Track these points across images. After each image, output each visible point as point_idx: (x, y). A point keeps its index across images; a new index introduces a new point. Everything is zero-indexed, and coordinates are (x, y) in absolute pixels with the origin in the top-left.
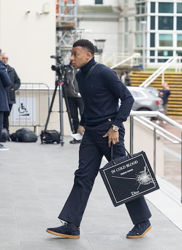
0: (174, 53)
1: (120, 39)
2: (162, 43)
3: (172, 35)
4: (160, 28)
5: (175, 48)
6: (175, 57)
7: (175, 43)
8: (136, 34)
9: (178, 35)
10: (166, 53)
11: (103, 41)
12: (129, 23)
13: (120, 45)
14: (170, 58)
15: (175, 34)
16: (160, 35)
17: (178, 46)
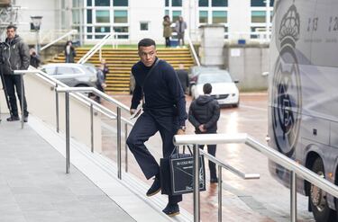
0: (112, 29)
1: (56, 16)
2: (99, 20)
3: (108, 11)
4: (96, 5)
5: (112, 24)
6: (112, 33)
7: (112, 19)
8: (73, 11)
9: (115, 11)
10: (103, 30)
11: (40, 18)
13: (57, 22)
14: (107, 34)
15: (111, 10)
16: (97, 11)
17: (115, 22)
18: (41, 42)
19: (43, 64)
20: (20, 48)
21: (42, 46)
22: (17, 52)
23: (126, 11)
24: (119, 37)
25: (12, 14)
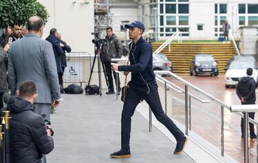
0: (177, 29)
2: (168, 23)
3: (175, 17)
4: (166, 12)
5: (177, 26)
6: (178, 32)
7: (177, 23)
8: (150, 17)
9: (180, 17)
10: (171, 30)
12: (145, 9)
14: (174, 33)
15: (177, 16)
16: (167, 17)
17: (180, 24)
20: (116, 43)
22: (113, 46)
23: (188, 17)
24: (183, 35)
25: (108, 19)
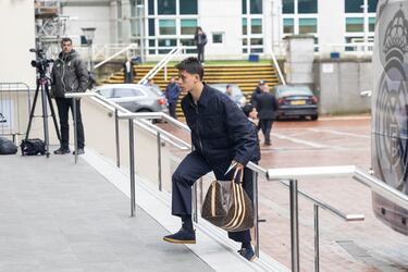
0: (178, 41)
1: (112, 27)
2: (163, 31)
3: (174, 20)
4: (159, 13)
6: (179, 46)
7: (178, 30)
8: (131, 21)
9: (182, 20)
10: (168, 43)
11: (93, 29)
12: (123, 7)
13: (112, 34)
14: (174, 48)
15: (177, 19)
16: (160, 20)
17: (182, 33)
18: (94, 58)
19: (98, 85)
20: (77, 66)
21: (96, 63)
22: (72, 71)
23: (196, 20)
24: (188, 51)
25: (59, 25)
